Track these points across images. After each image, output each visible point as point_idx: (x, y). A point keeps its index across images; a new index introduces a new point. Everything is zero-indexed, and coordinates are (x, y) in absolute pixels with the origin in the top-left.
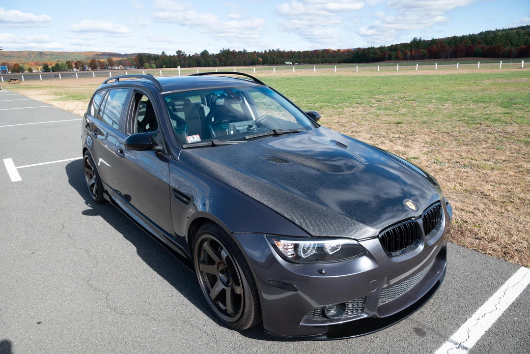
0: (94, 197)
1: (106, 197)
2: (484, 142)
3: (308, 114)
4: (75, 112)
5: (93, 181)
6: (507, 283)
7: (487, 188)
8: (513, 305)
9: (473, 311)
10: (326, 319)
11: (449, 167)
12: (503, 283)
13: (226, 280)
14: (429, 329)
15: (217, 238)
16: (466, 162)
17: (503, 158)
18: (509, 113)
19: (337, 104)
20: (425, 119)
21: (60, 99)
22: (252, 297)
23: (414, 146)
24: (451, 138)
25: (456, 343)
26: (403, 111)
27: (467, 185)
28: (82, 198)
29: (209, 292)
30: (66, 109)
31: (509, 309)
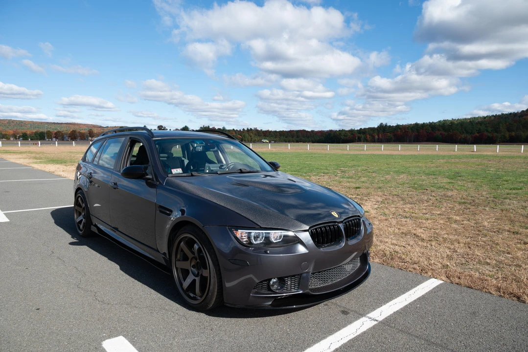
0: (81, 232)
1: (93, 229)
2: (425, 202)
3: (270, 163)
4: (56, 173)
5: (81, 218)
6: (418, 287)
7: (419, 231)
8: (419, 299)
9: (387, 302)
10: (270, 292)
11: (392, 218)
12: (415, 287)
13: (197, 273)
14: (352, 311)
15: (193, 235)
16: (408, 215)
17: (438, 213)
18: (452, 183)
19: (306, 173)
20: (381, 185)
21: (41, 162)
22: (216, 276)
23: (366, 204)
24: (400, 199)
25: (371, 318)
26: (363, 179)
27: (405, 229)
28: (68, 234)
29: (181, 285)
30: (47, 170)
31: (415, 300)
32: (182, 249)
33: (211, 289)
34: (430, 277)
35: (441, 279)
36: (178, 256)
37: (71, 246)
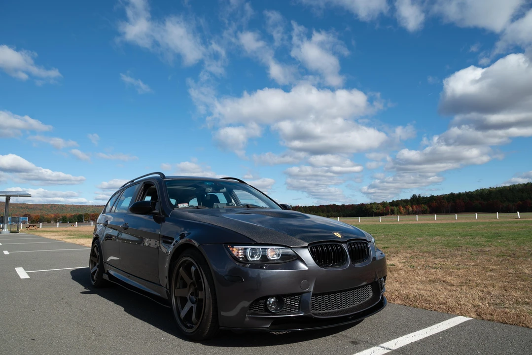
0: (93, 283)
1: (106, 277)
2: (459, 256)
4: (85, 245)
5: (95, 268)
6: (443, 322)
7: (449, 279)
8: (443, 332)
9: (405, 334)
11: (421, 269)
12: (438, 323)
13: (195, 300)
14: (363, 342)
15: (191, 258)
16: (437, 266)
17: (473, 264)
18: (491, 241)
20: (411, 245)
21: (73, 238)
22: (210, 296)
24: (430, 255)
25: (383, 347)
26: (393, 241)
27: (432, 277)
28: (82, 286)
29: (179, 313)
30: (78, 243)
31: (438, 333)
32: (181, 276)
33: (206, 311)
34: (458, 315)
35: (470, 317)
36: (178, 285)
37: (82, 294)
